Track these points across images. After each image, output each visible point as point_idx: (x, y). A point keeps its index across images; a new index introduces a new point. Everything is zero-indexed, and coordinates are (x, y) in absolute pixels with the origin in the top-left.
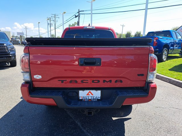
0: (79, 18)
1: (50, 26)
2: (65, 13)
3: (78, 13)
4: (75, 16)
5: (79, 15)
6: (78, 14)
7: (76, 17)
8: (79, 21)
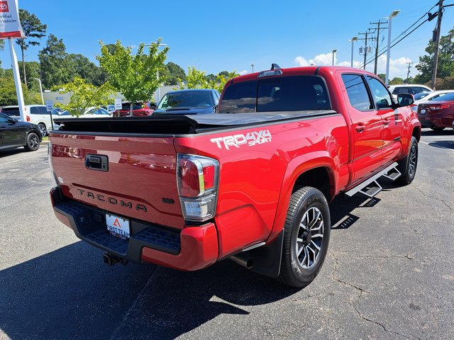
0: (439, 21)
1: (365, 55)
2: (395, 13)
3: (437, 5)
4: (430, 14)
5: (440, 10)
6: (437, 9)
7: (431, 17)
8: (439, 27)
